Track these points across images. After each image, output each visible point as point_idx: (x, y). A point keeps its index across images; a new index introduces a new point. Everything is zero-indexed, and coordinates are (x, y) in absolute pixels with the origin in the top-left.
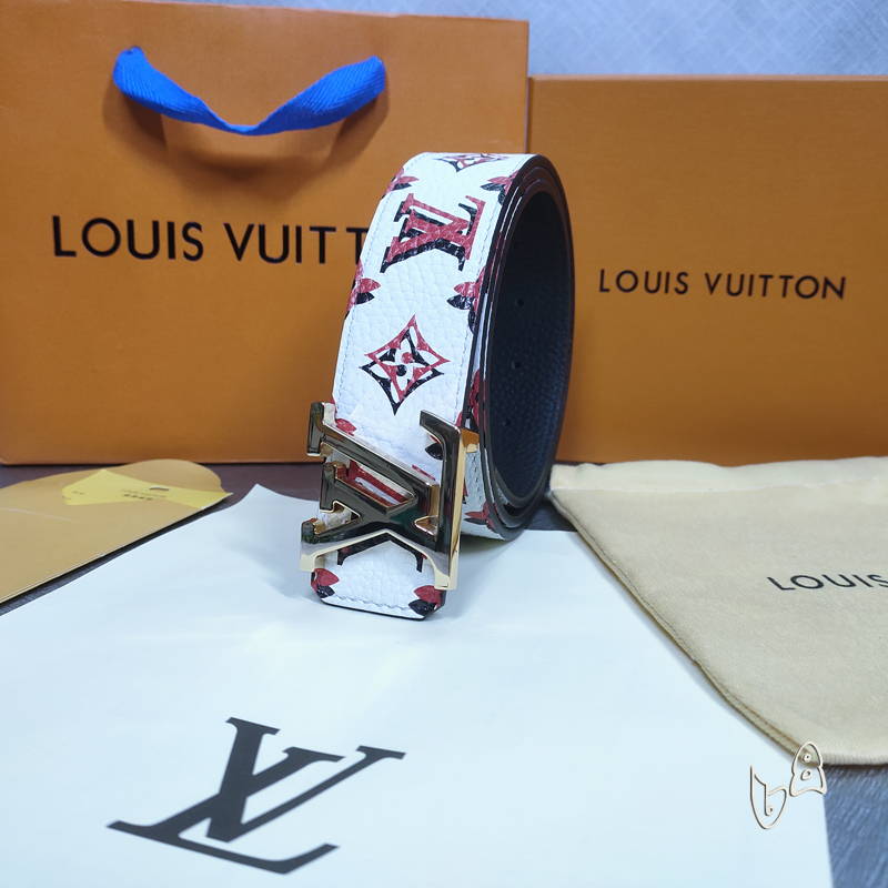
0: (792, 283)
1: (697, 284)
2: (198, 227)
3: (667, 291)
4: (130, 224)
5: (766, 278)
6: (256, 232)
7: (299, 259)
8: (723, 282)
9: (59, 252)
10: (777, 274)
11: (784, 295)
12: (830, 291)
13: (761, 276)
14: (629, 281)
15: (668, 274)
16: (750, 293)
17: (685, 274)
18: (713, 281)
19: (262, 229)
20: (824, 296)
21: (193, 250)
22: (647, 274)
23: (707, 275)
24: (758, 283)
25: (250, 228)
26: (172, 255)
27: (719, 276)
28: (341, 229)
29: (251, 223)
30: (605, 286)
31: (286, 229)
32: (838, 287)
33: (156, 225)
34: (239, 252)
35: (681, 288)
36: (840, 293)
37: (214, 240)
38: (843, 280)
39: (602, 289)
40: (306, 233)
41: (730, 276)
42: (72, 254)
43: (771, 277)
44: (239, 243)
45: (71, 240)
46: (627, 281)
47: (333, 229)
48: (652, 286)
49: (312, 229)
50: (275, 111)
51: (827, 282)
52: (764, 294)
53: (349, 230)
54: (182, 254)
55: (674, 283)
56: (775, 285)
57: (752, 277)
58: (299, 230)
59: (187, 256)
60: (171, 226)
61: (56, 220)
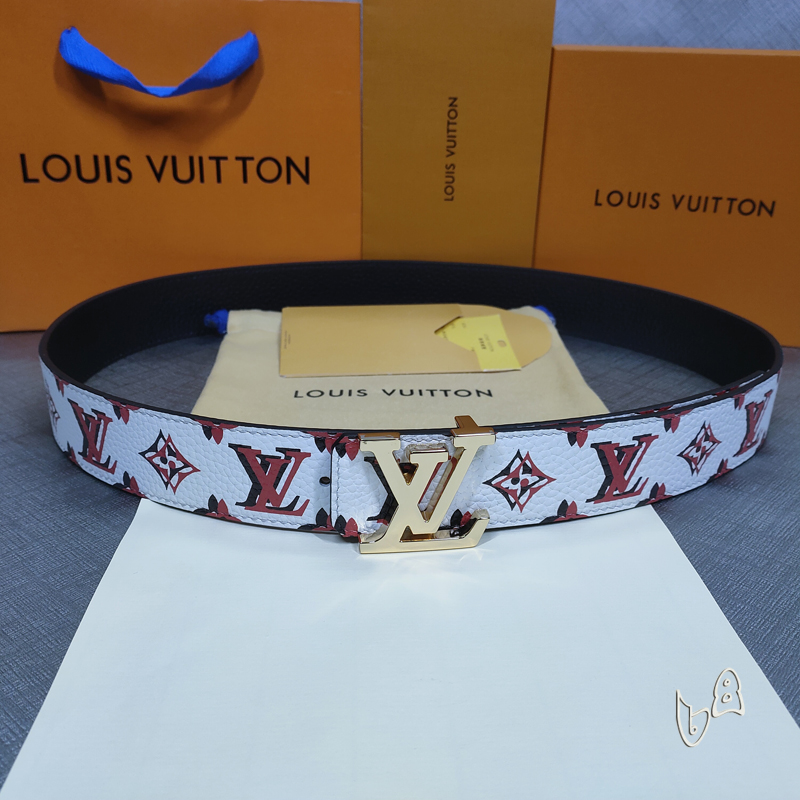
2: (127, 159)
4: (77, 158)
7: (202, 180)
9: (26, 179)
19: (174, 159)
21: (124, 176)
25: (165, 158)
26: (109, 179)
28: (232, 158)
31: (191, 159)
33: (96, 158)
34: (159, 176)
40: (206, 161)
42: (36, 181)
44: (158, 169)
45: (35, 171)
47: (225, 158)
49: (211, 158)
53: (237, 158)
58: (201, 159)
59: (120, 180)
60: (107, 159)
61: (23, 157)
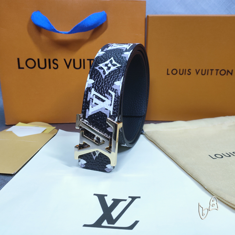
0: (219, 71)
1: (193, 72)
3: (185, 74)
5: (212, 70)
6: (72, 61)
8: (200, 72)
10: (215, 69)
11: (217, 74)
12: (229, 73)
13: (211, 70)
14: (175, 72)
15: (185, 70)
16: (208, 74)
17: (190, 70)
18: (198, 71)
20: (227, 75)
22: (180, 70)
23: (196, 70)
24: (210, 72)
27: (199, 70)
29: (71, 58)
30: (168, 73)
32: (231, 72)
35: (189, 73)
36: (231, 74)
37: (61, 63)
38: (232, 70)
39: (168, 74)
41: (202, 70)
43: (213, 70)
46: (174, 72)
48: (181, 73)
50: (75, 26)
51: (228, 71)
52: (211, 74)
54: (53, 68)
55: (187, 72)
56: (214, 72)
57: (208, 70)
